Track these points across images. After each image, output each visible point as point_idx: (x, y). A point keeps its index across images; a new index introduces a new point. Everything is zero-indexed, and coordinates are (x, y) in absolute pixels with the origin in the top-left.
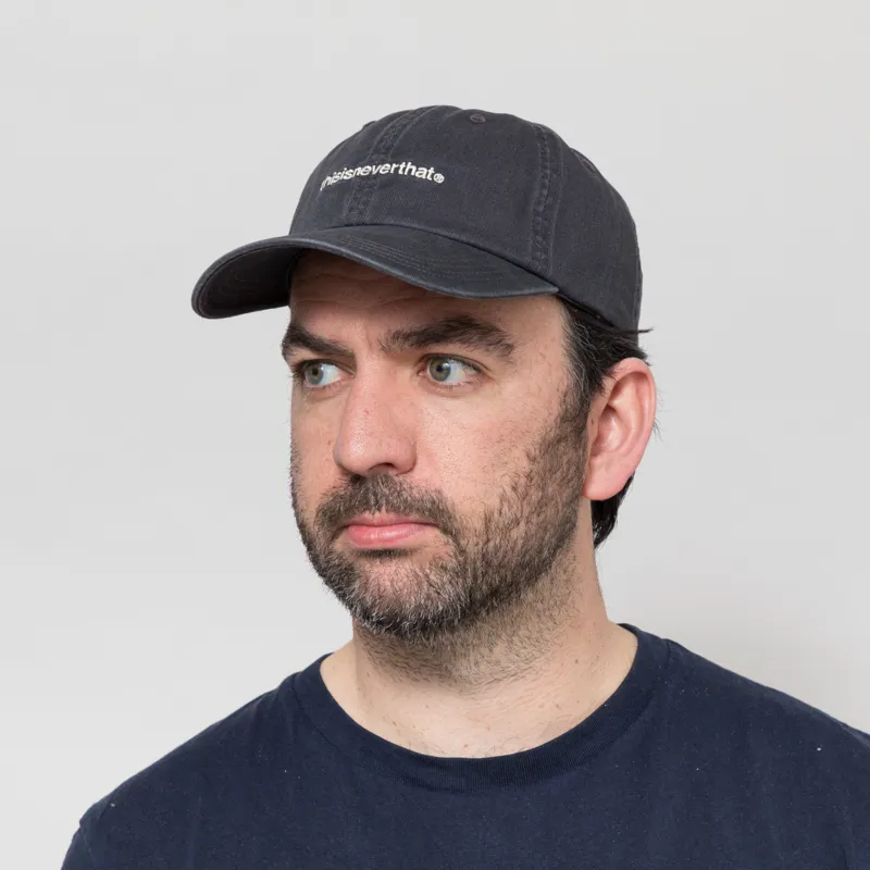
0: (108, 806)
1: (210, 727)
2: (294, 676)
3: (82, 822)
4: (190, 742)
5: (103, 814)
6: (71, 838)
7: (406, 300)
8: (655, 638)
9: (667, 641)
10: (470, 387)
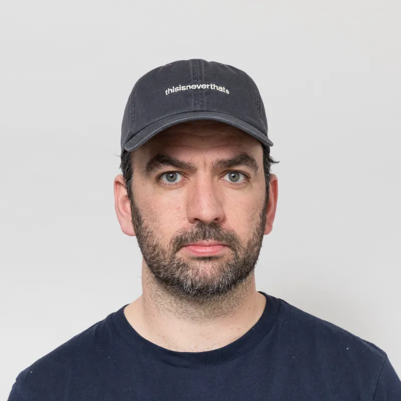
0: (29, 372)
1: (75, 337)
2: (112, 314)
3: (17, 379)
4: (65, 344)
5: (27, 376)
6: (12, 386)
7: (223, 145)
8: (274, 298)
9: (279, 299)
10: (244, 185)
